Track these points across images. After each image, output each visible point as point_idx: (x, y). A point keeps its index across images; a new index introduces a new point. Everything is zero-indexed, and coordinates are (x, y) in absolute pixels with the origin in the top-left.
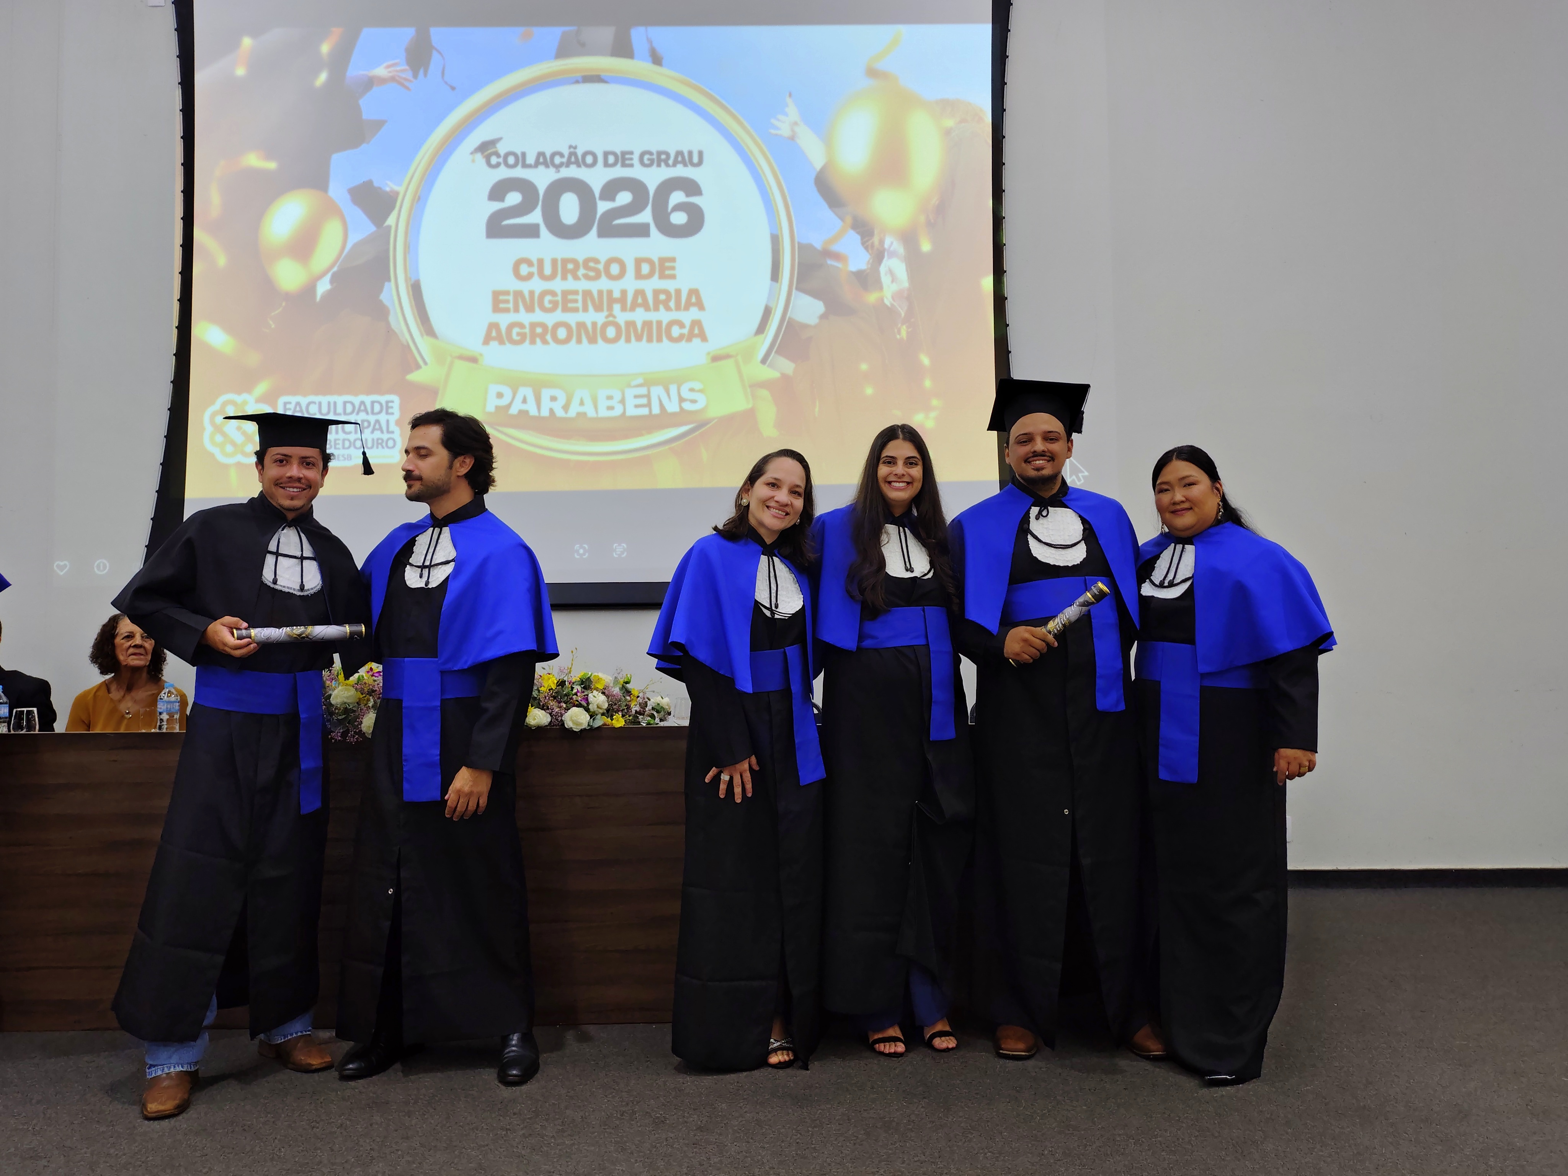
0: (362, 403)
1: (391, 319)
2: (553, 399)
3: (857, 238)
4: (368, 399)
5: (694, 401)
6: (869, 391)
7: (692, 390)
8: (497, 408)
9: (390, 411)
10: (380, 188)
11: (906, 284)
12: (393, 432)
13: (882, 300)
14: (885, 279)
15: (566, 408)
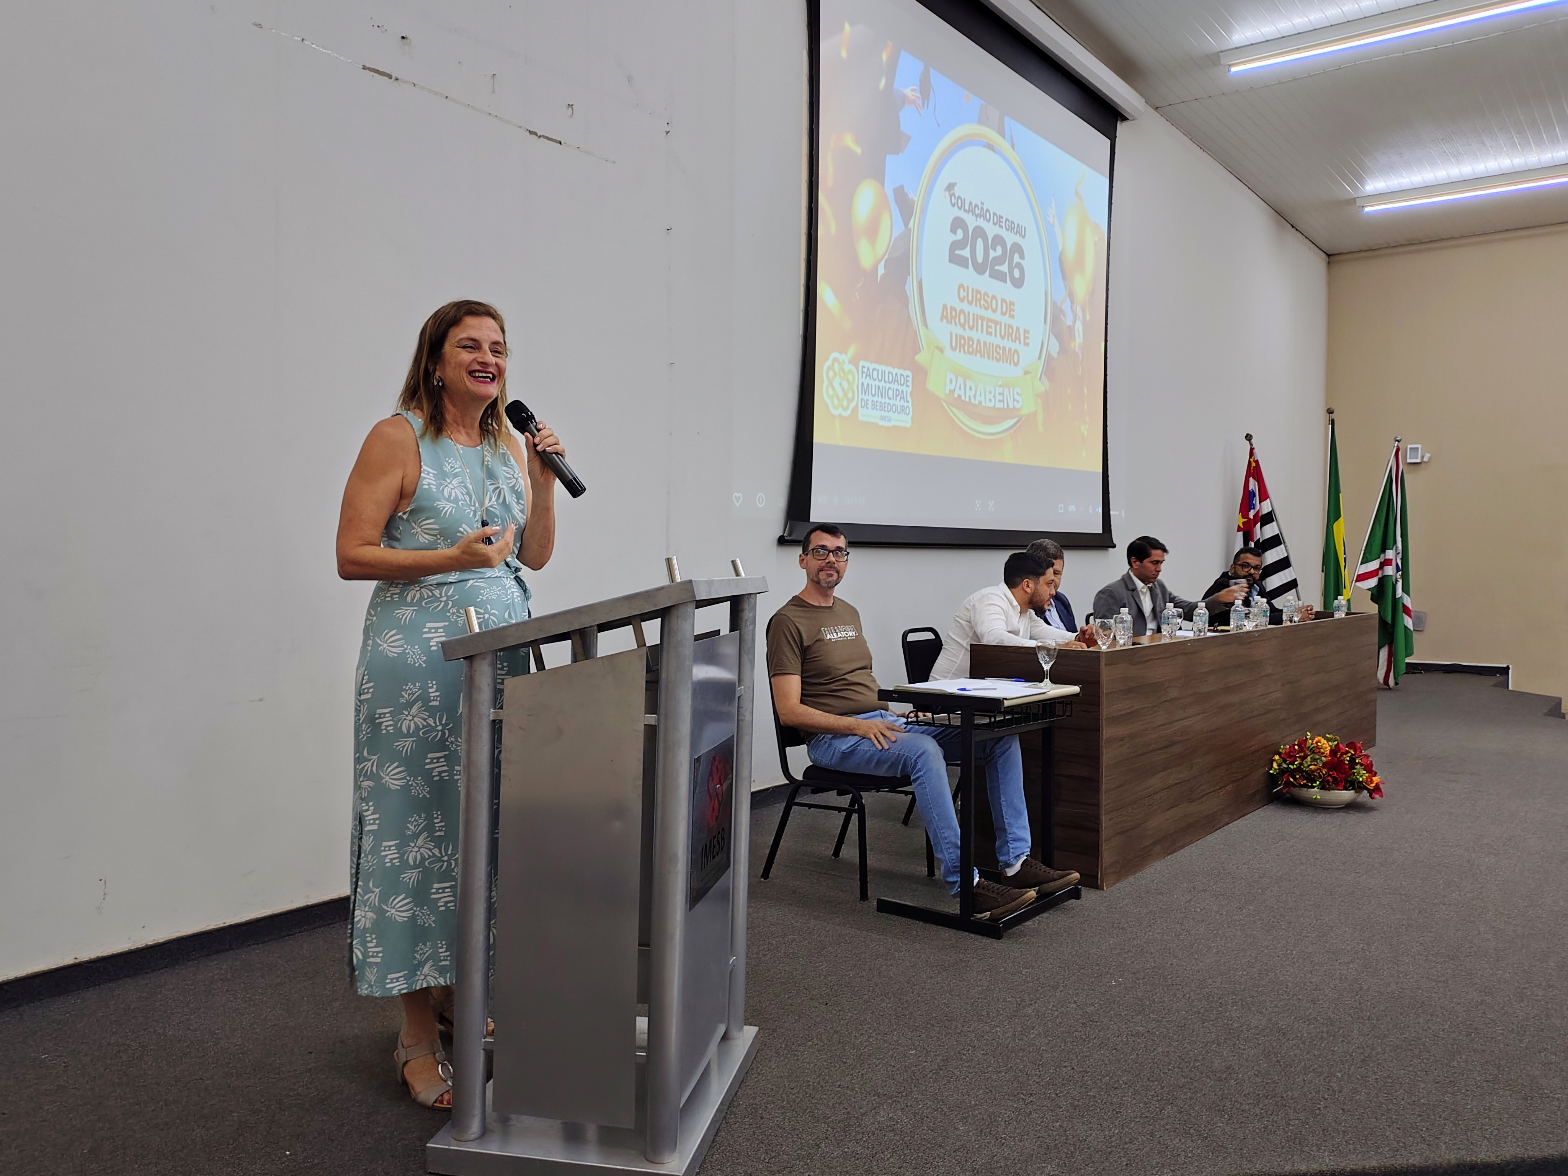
0: (896, 374)
1: (910, 307)
2: (971, 389)
3: (1070, 303)
4: (900, 371)
5: (1018, 402)
6: (1070, 407)
7: (1017, 393)
8: (950, 390)
9: (908, 384)
10: (907, 194)
11: (1082, 340)
12: (908, 402)
13: (1075, 346)
14: (1077, 334)
15: (975, 396)
